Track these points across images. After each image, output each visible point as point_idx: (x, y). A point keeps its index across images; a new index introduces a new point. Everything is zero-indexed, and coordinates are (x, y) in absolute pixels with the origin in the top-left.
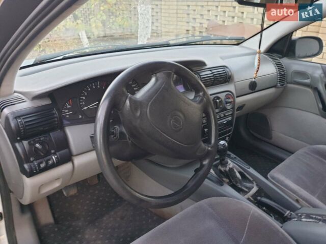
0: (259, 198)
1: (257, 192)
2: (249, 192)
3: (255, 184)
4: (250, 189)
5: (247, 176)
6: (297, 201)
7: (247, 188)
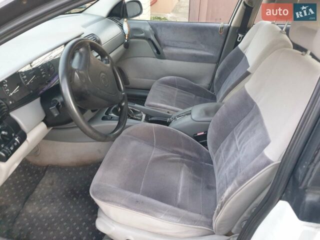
0: (150, 119)
1: (146, 117)
2: (142, 118)
3: (142, 113)
4: (141, 117)
5: (135, 110)
6: (168, 112)
7: (139, 117)
